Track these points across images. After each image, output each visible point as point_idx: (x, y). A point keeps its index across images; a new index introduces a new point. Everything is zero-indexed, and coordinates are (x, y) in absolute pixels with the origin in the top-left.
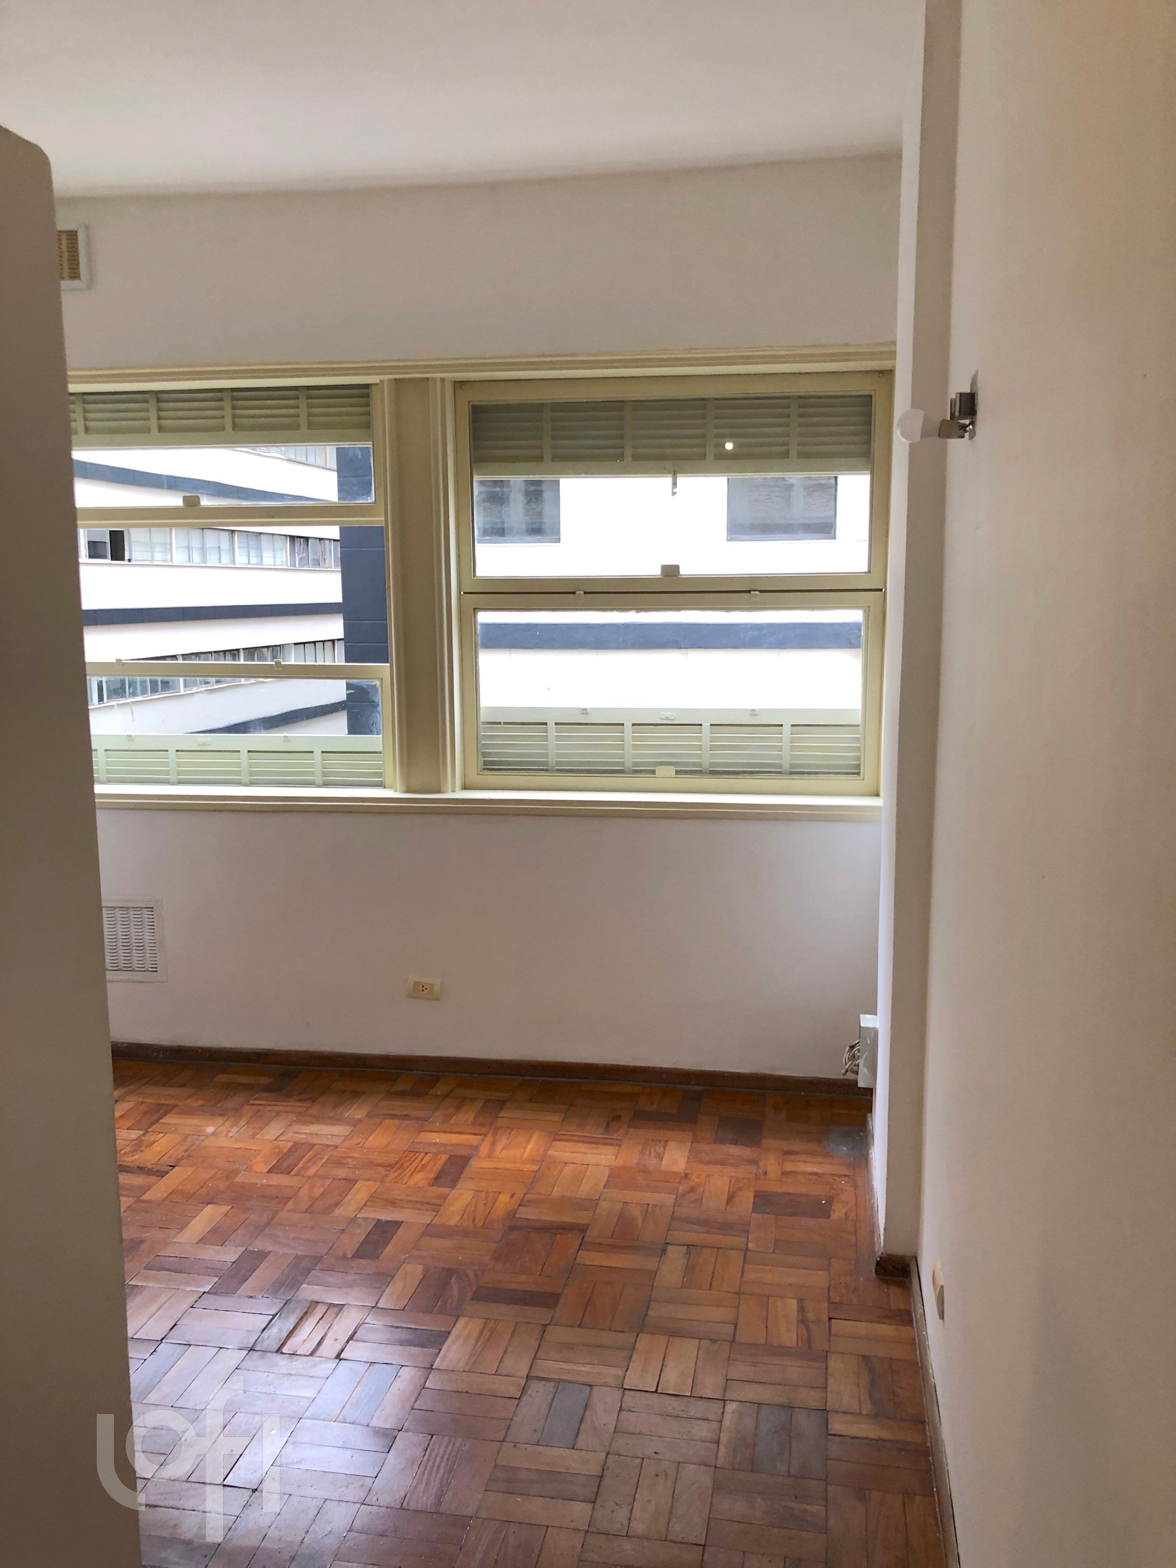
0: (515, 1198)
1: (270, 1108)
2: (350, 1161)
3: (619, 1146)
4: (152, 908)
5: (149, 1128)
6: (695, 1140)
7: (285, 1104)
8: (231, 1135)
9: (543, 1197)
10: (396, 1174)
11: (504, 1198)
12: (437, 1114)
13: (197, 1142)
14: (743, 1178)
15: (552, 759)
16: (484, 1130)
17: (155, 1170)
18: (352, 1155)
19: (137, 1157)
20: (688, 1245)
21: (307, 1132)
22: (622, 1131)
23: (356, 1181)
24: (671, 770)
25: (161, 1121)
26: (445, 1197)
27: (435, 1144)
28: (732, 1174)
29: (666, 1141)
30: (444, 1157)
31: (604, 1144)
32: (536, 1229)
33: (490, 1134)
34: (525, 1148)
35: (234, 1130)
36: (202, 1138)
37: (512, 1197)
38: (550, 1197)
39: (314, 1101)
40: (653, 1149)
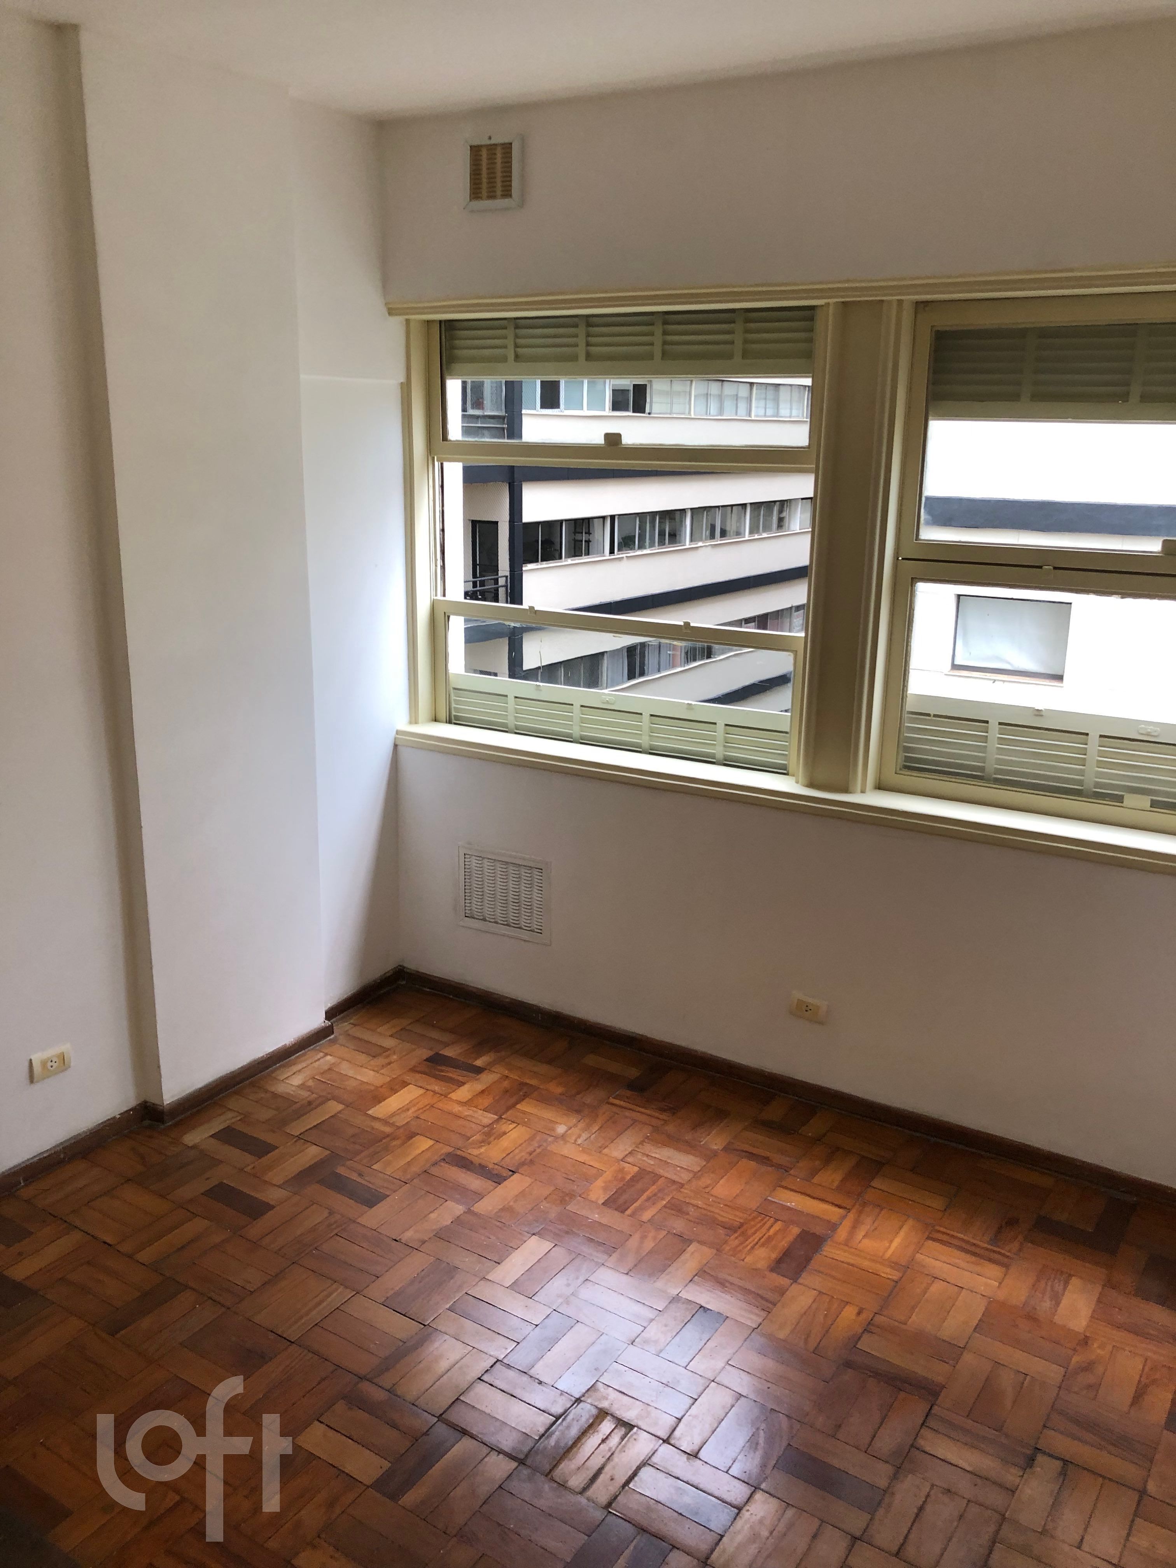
0: (864, 1316)
1: (627, 1113)
2: (691, 1210)
3: (1007, 1266)
4: (542, 869)
5: (504, 1114)
6: (1110, 1284)
7: (642, 1110)
8: (579, 1141)
9: (896, 1324)
10: (737, 1242)
11: (849, 1312)
12: (800, 1164)
13: (545, 1144)
14: (1164, 1366)
15: (991, 766)
16: (848, 1203)
17: (495, 1172)
18: (694, 1202)
19: (482, 1150)
20: (1065, 1462)
21: (657, 1156)
22: (1015, 1245)
23: (689, 1242)
24: (1145, 802)
25: (518, 1106)
26: (782, 1292)
27: (789, 1209)
28: (1149, 1354)
29: (1070, 1276)
30: (795, 1231)
31: (990, 1260)
32: (877, 1374)
33: (854, 1211)
34: (891, 1242)
35: (585, 1136)
36: (550, 1139)
37: (859, 1314)
38: (904, 1327)
39: (674, 1113)
40: (1049, 1288)
